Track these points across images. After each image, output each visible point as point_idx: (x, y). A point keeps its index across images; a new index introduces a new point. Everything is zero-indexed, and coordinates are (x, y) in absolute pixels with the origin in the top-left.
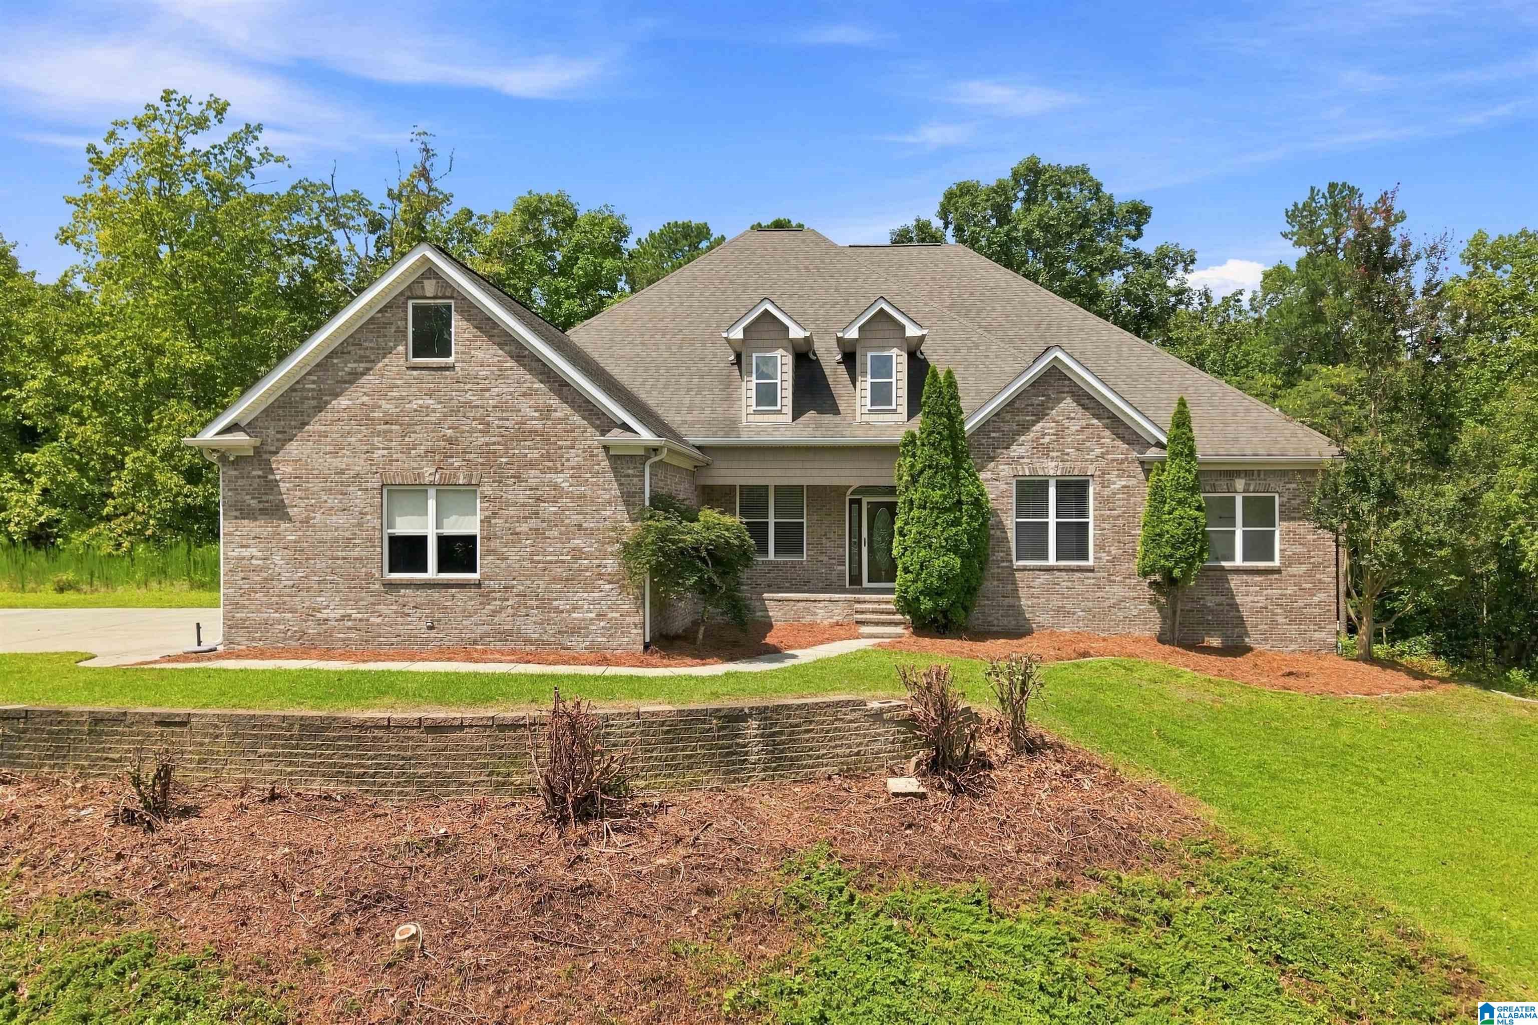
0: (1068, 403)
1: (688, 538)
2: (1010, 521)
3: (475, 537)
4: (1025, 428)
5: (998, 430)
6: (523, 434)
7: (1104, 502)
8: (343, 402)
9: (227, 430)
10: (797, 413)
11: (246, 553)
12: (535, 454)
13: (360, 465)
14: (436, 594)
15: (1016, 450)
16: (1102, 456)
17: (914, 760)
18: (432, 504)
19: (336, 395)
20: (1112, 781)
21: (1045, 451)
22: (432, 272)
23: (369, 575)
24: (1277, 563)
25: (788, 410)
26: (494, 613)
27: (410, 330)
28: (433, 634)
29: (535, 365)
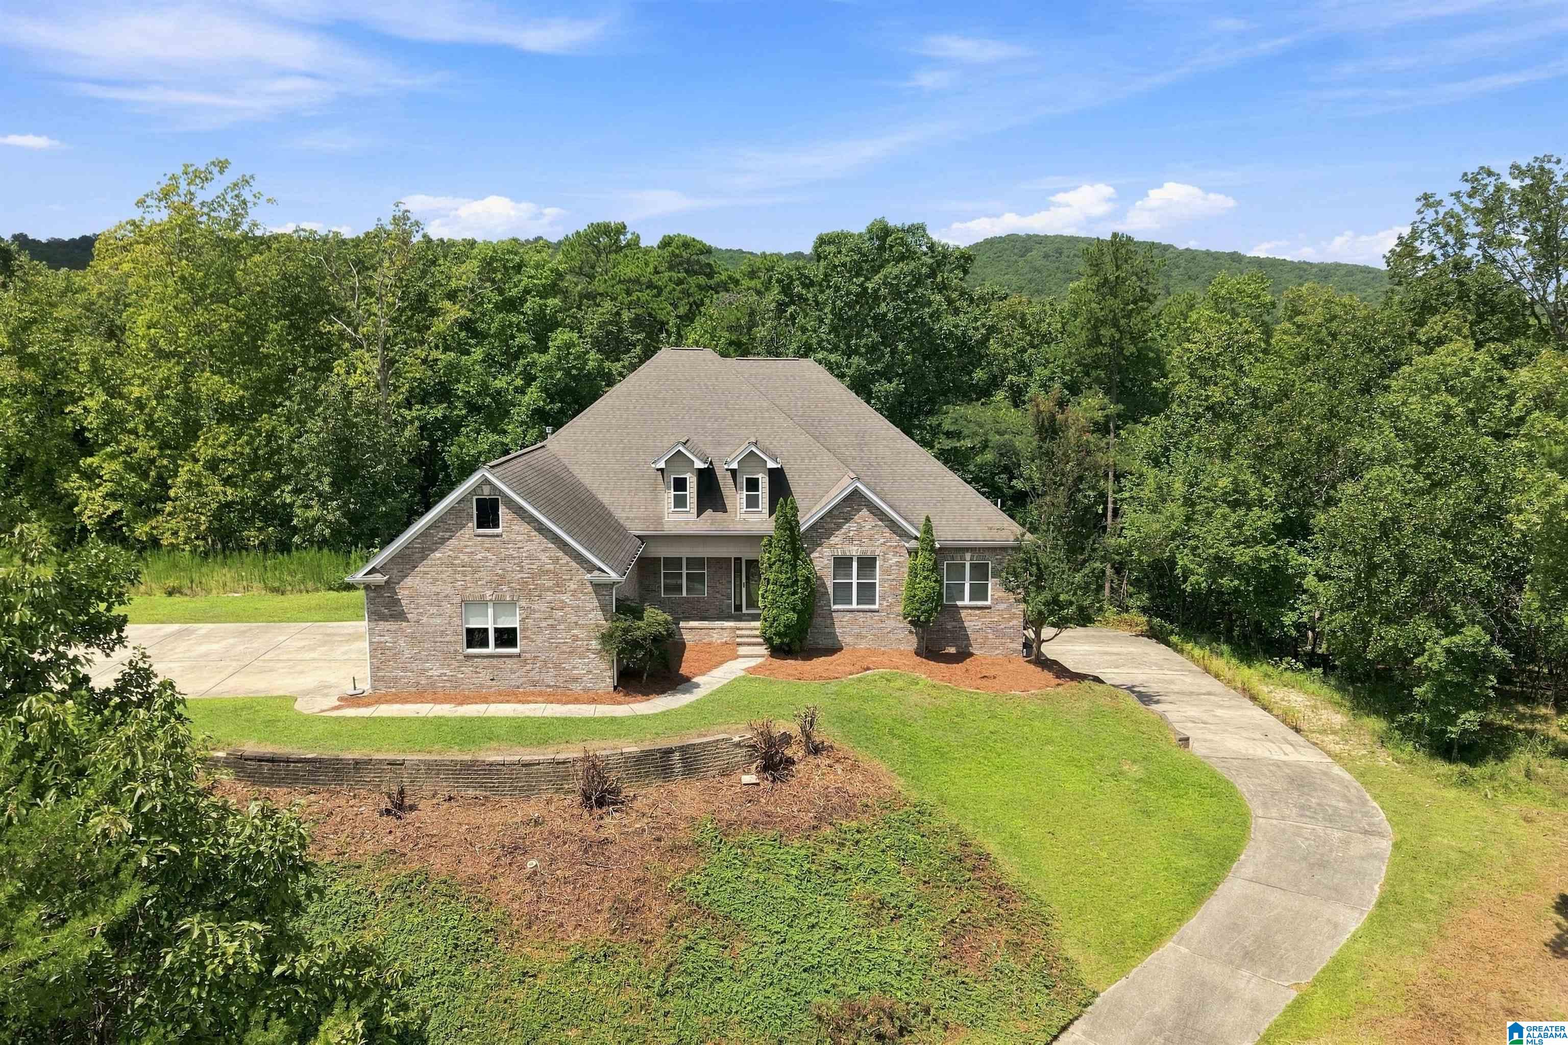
0: (864, 512)
1: (638, 633)
2: (829, 583)
3: (515, 629)
4: (839, 527)
5: (823, 527)
6: (543, 572)
7: (886, 571)
8: (438, 555)
9: (369, 573)
10: (700, 512)
11: (382, 639)
12: (551, 584)
13: (449, 590)
14: (495, 662)
15: (834, 540)
16: (884, 544)
17: (755, 765)
18: (490, 611)
19: (433, 551)
20: (855, 767)
21: (851, 540)
22: (486, 481)
23: (456, 651)
24: (988, 603)
25: (695, 511)
26: (528, 672)
27: (475, 512)
28: (494, 683)
29: (549, 534)
